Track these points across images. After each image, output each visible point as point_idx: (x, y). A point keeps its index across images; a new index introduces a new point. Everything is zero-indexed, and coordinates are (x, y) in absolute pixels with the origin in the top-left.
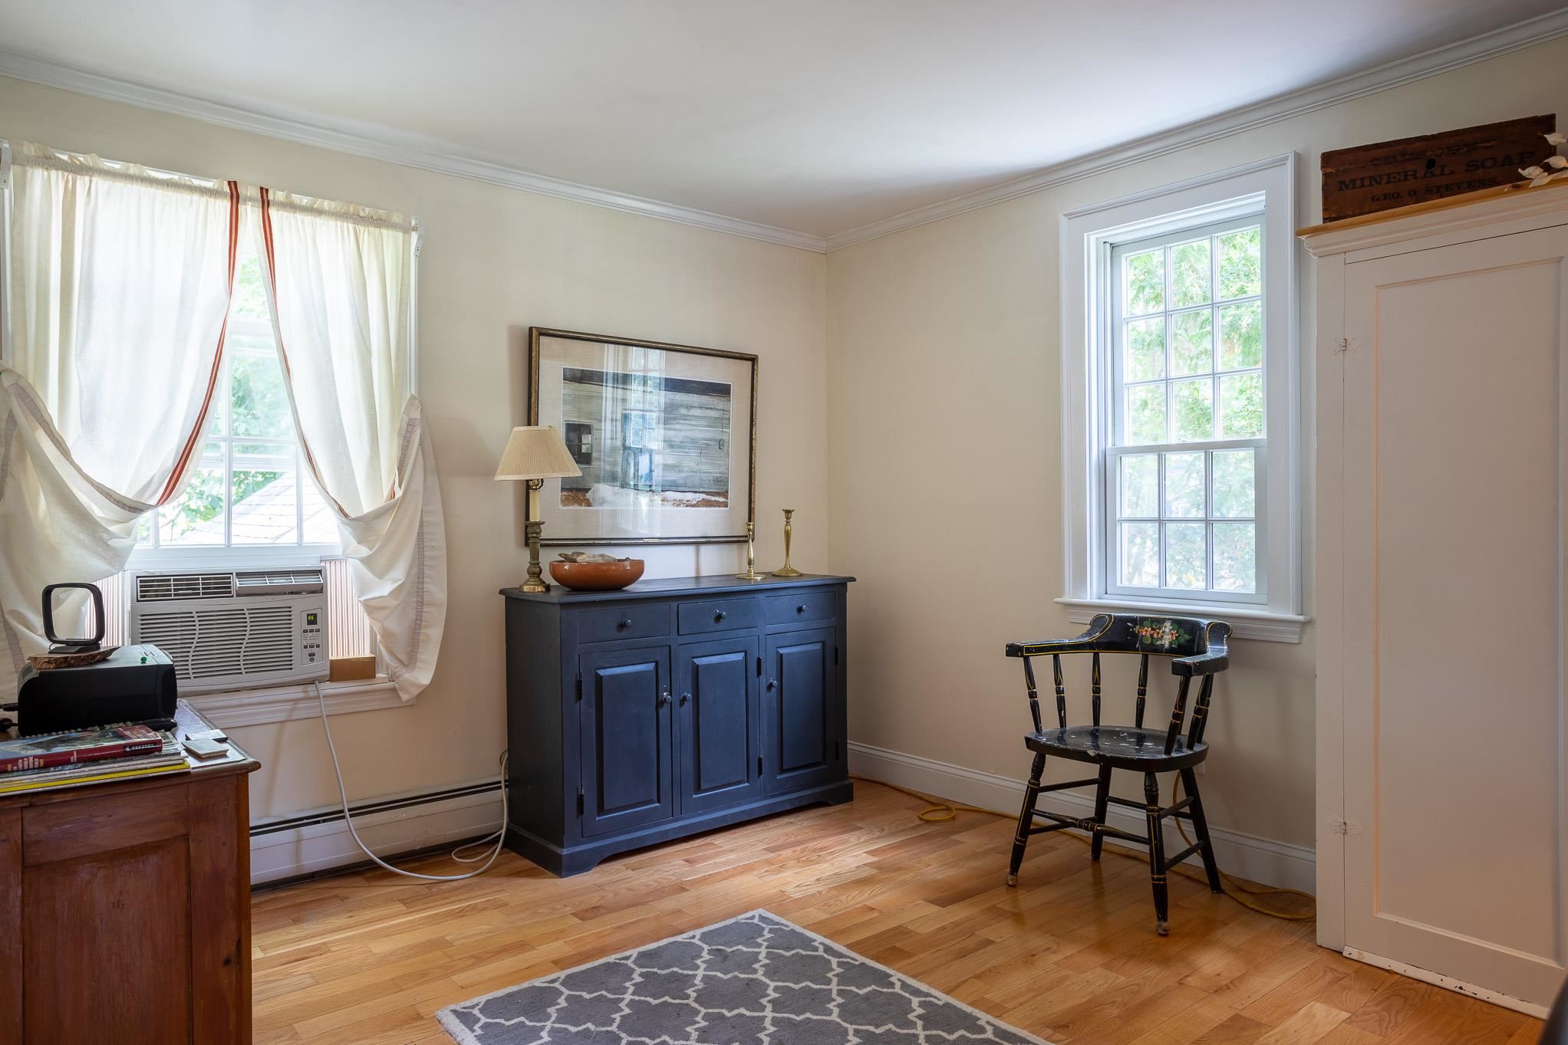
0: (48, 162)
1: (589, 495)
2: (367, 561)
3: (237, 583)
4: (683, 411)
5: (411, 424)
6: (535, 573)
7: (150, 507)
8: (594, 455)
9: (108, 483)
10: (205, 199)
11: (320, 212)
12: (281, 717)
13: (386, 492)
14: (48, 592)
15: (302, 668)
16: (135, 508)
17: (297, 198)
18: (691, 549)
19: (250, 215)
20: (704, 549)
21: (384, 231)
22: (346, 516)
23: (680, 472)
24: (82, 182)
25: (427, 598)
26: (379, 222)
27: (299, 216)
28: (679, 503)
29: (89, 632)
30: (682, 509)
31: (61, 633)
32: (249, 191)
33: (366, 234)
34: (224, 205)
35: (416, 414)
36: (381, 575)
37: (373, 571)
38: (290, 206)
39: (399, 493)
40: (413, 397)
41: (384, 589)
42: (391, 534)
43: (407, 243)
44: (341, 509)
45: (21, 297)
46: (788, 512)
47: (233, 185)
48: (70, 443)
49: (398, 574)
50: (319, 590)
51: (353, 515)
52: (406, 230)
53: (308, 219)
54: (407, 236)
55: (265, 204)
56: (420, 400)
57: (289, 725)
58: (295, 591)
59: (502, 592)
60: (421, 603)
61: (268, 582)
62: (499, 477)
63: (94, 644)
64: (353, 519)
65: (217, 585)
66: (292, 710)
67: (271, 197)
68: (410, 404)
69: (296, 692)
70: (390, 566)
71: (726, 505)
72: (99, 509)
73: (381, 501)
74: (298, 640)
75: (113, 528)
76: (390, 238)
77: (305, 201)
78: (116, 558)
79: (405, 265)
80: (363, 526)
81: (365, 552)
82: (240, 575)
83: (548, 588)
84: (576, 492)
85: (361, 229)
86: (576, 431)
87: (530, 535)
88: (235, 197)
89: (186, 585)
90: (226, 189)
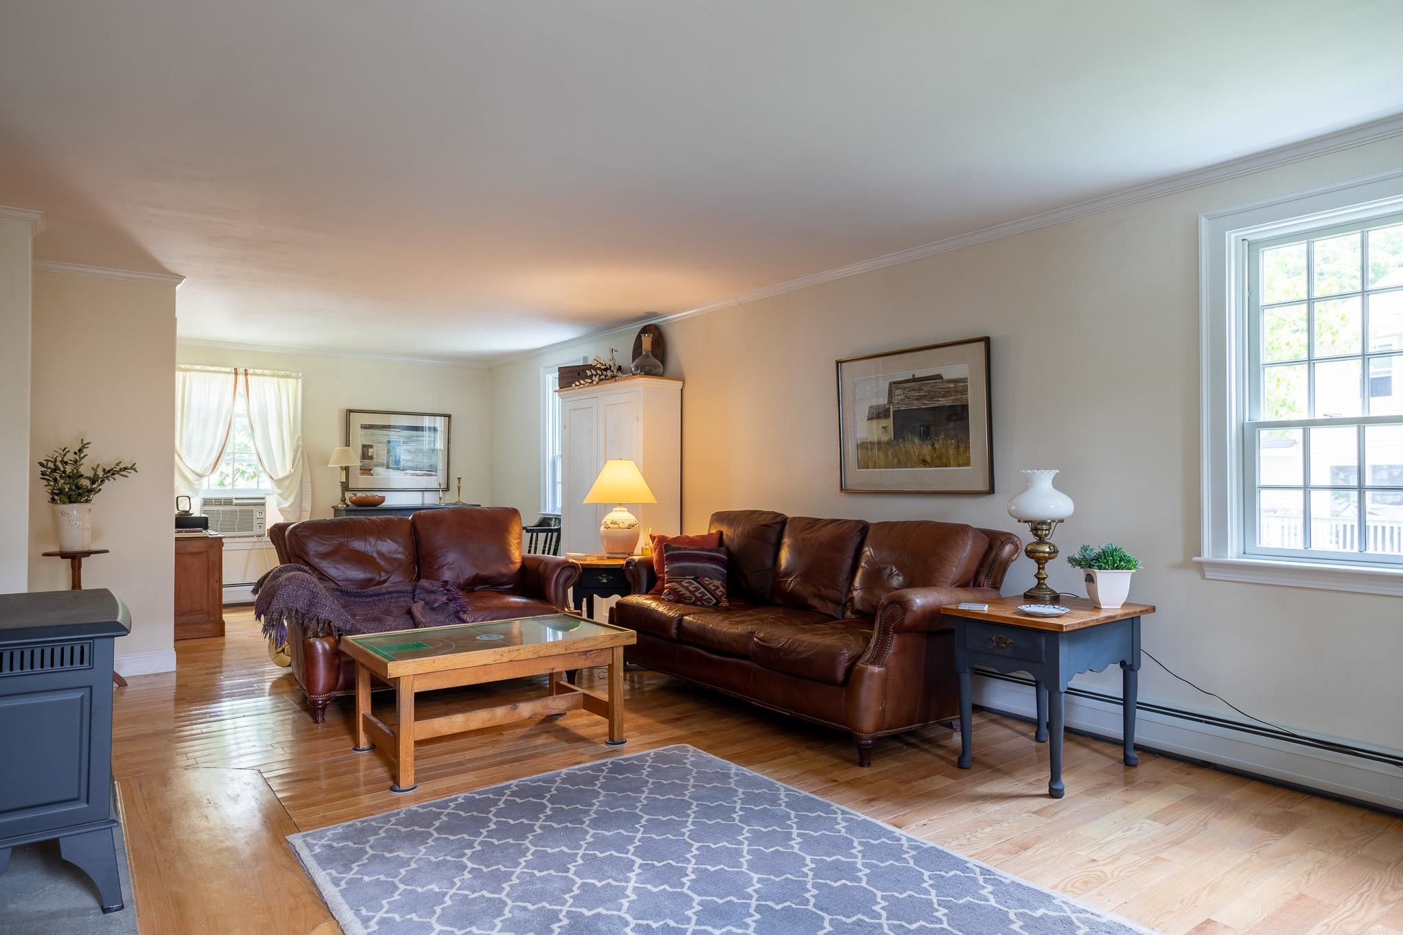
1: (371, 472)
2: (280, 495)
3: (235, 501)
4: (415, 438)
5: (298, 447)
6: (343, 500)
7: (206, 476)
8: (374, 456)
9: (194, 469)
10: (226, 375)
11: (265, 375)
12: (250, 548)
13: (288, 471)
14: (178, 498)
15: (256, 531)
16: (200, 476)
17: (258, 371)
18: (420, 493)
19: (241, 378)
20: (425, 493)
21: (289, 379)
22: (273, 479)
23: (414, 462)
24: (188, 374)
25: (303, 509)
26: (287, 377)
27: (258, 377)
28: (414, 475)
29: (188, 509)
30: (415, 477)
31: (180, 509)
32: (241, 370)
33: (282, 381)
34: (233, 376)
35: (300, 443)
36: (286, 499)
37: (282, 498)
38: (255, 374)
39: (292, 471)
40: (299, 437)
41: (286, 504)
42: (289, 486)
43: (297, 383)
44: (271, 477)
46: (459, 479)
47: (236, 369)
48: (183, 458)
49: (291, 500)
50: (263, 504)
51: (275, 479)
52: (297, 378)
53: (261, 378)
54: (297, 380)
55: (246, 374)
56: (303, 437)
57: (252, 551)
58: (255, 505)
59: (332, 507)
60: (301, 511)
61: (245, 501)
62: (329, 466)
63: (188, 511)
64: (277, 480)
65: (228, 502)
66: (253, 546)
67: (248, 372)
68: (298, 440)
69: (255, 539)
70: (289, 496)
71: (436, 476)
72: (191, 477)
73: (287, 473)
74: (255, 522)
75: (195, 483)
76: (291, 382)
77: (260, 371)
78: (196, 492)
79: (296, 391)
80: (279, 482)
81: (280, 491)
82: (236, 499)
83: (348, 506)
84: (366, 471)
85: (280, 379)
86: (366, 447)
87: (345, 487)
88: (236, 373)
89: (218, 502)
90: (233, 371)
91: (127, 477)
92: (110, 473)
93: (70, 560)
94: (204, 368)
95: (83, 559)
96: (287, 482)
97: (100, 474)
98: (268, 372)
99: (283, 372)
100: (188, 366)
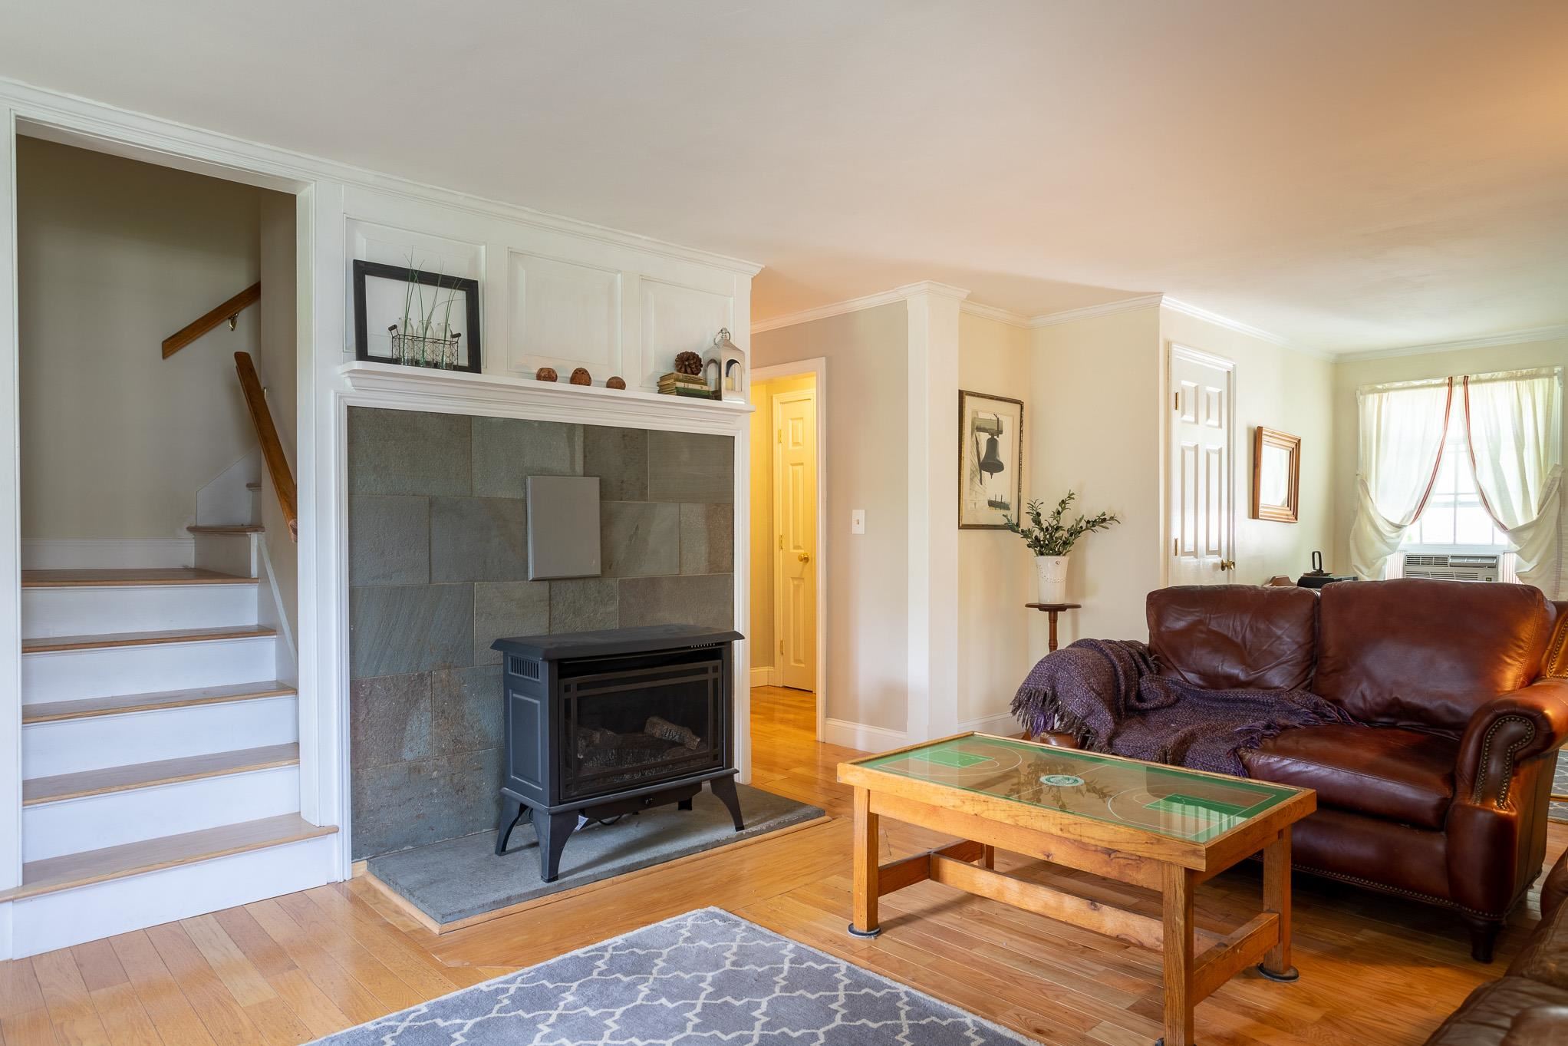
0: (1374, 391)
2: (1519, 552)
3: (1450, 560)
5: (1554, 480)
7: (1406, 526)
9: (1389, 517)
10: (1436, 389)
13: (1532, 517)
16: (1399, 527)
17: (1482, 376)
19: (1458, 390)
21: (1537, 380)
22: (1505, 528)
24: (1386, 395)
26: (1532, 377)
27: (1484, 385)
32: (1458, 379)
33: (1524, 385)
34: (1446, 389)
35: (1557, 475)
36: (1528, 561)
37: (1523, 558)
38: (1479, 381)
39: (1539, 517)
40: (1556, 465)
41: (1529, 567)
43: (1552, 384)
44: (1502, 525)
45: (1365, 445)
47: (1451, 379)
49: (1536, 560)
50: (1494, 567)
51: (1510, 527)
52: (1550, 376)
53: (1490, 385)
54: (1551, 379)
55: (1466, 383)
56: (1563, 466)
58: (1482, 567)
60: (1559, 578)
61: (1466, 561)
64: (1509, 530)
65: (1442, 561)
67: (1470, 380)
70: (1533, 556)
72: (1384, 528)
73: (1530, 520)
75: (1391, 534)
76: (1540, 385)
77: (1489, 375)
78: (1393, 547)
79: (1551, 397)
80: (1516, 533)
82: (1453, 557)
85: (1522, 383)
88: (1450, 385)
89: (1427, 560)
90: (1447, 381)
91: (1107, 528)
92: (1092, 524)
93: (1048, 612)
94: (1406, 384)
95: (1059, 612)
96: (1528, 535)
97: (1083, 524)
98: (1501, 374)
99: (1525, 371)
100: (1387, 385)
